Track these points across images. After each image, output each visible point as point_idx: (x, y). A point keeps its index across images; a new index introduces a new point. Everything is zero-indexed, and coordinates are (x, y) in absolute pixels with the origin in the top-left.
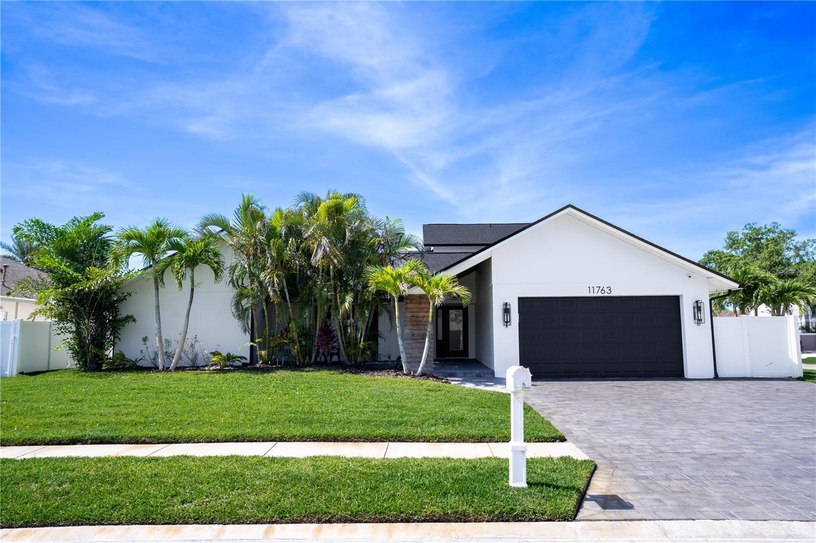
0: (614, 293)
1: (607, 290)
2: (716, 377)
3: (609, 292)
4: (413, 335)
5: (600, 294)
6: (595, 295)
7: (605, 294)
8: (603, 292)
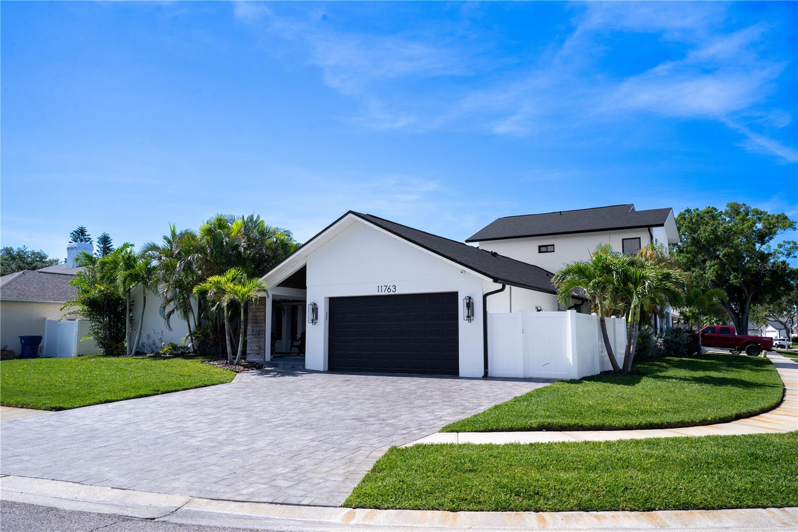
0: (399, 291)
1: (392, 289)
2: (486, 376)
3: (394, 290)
4: (253, 331)
5: (386, 293)
6: (383, 293)
7: (392, 293)
8: (389, 290)
